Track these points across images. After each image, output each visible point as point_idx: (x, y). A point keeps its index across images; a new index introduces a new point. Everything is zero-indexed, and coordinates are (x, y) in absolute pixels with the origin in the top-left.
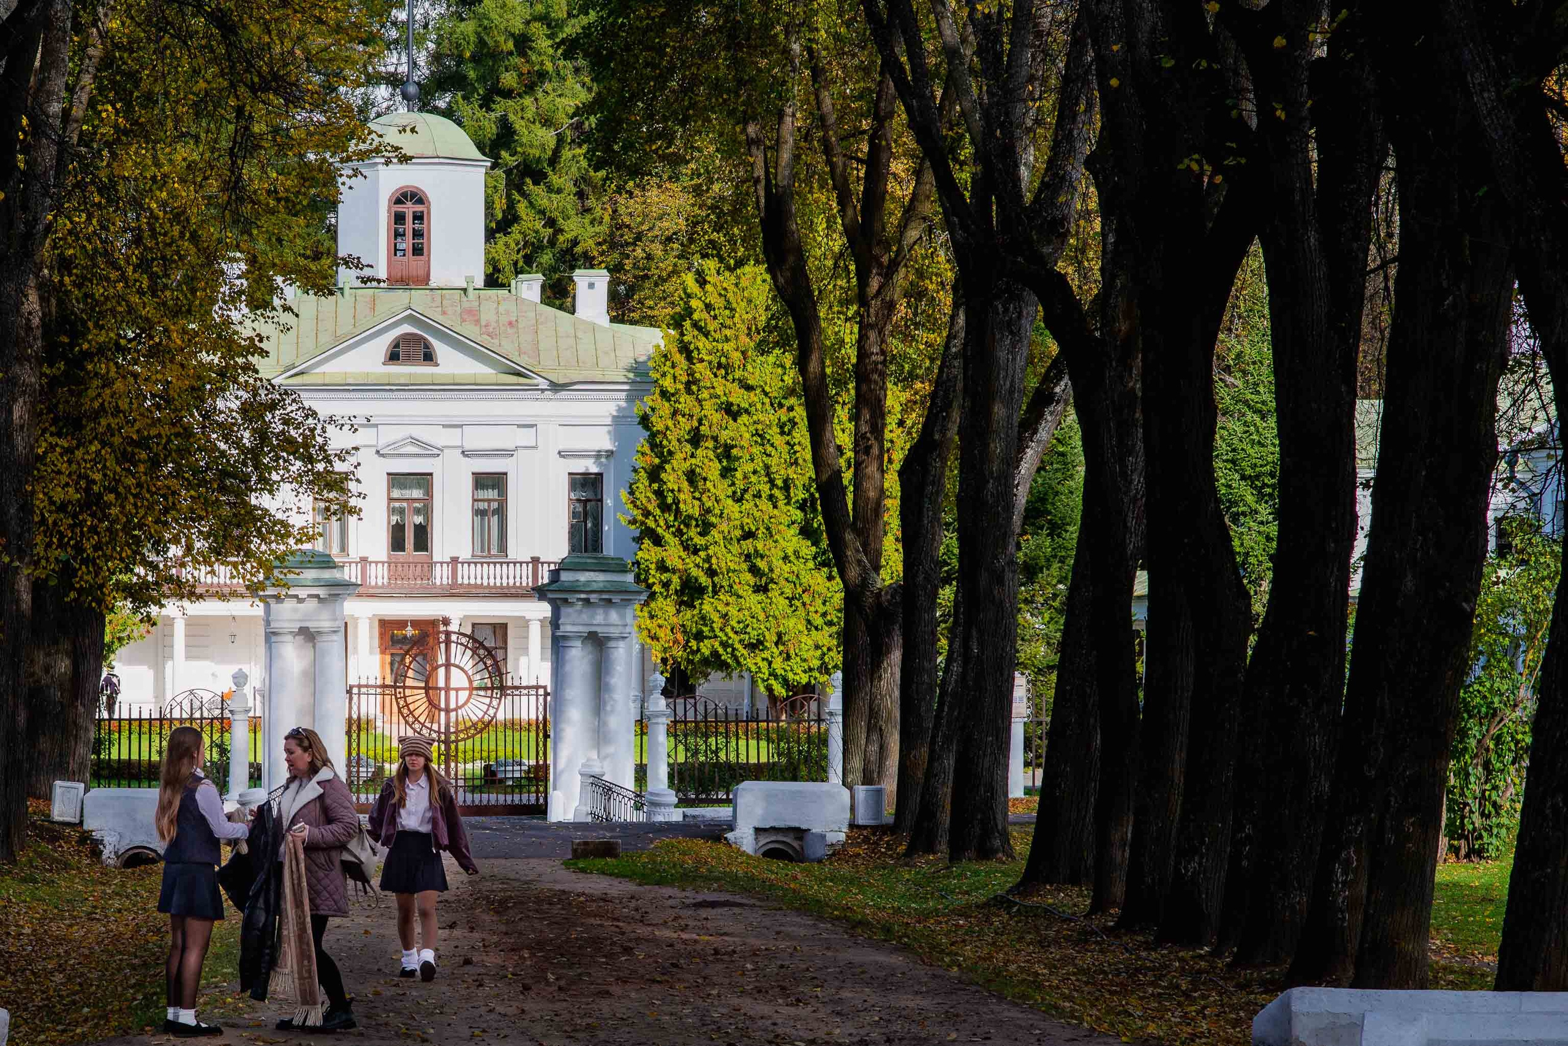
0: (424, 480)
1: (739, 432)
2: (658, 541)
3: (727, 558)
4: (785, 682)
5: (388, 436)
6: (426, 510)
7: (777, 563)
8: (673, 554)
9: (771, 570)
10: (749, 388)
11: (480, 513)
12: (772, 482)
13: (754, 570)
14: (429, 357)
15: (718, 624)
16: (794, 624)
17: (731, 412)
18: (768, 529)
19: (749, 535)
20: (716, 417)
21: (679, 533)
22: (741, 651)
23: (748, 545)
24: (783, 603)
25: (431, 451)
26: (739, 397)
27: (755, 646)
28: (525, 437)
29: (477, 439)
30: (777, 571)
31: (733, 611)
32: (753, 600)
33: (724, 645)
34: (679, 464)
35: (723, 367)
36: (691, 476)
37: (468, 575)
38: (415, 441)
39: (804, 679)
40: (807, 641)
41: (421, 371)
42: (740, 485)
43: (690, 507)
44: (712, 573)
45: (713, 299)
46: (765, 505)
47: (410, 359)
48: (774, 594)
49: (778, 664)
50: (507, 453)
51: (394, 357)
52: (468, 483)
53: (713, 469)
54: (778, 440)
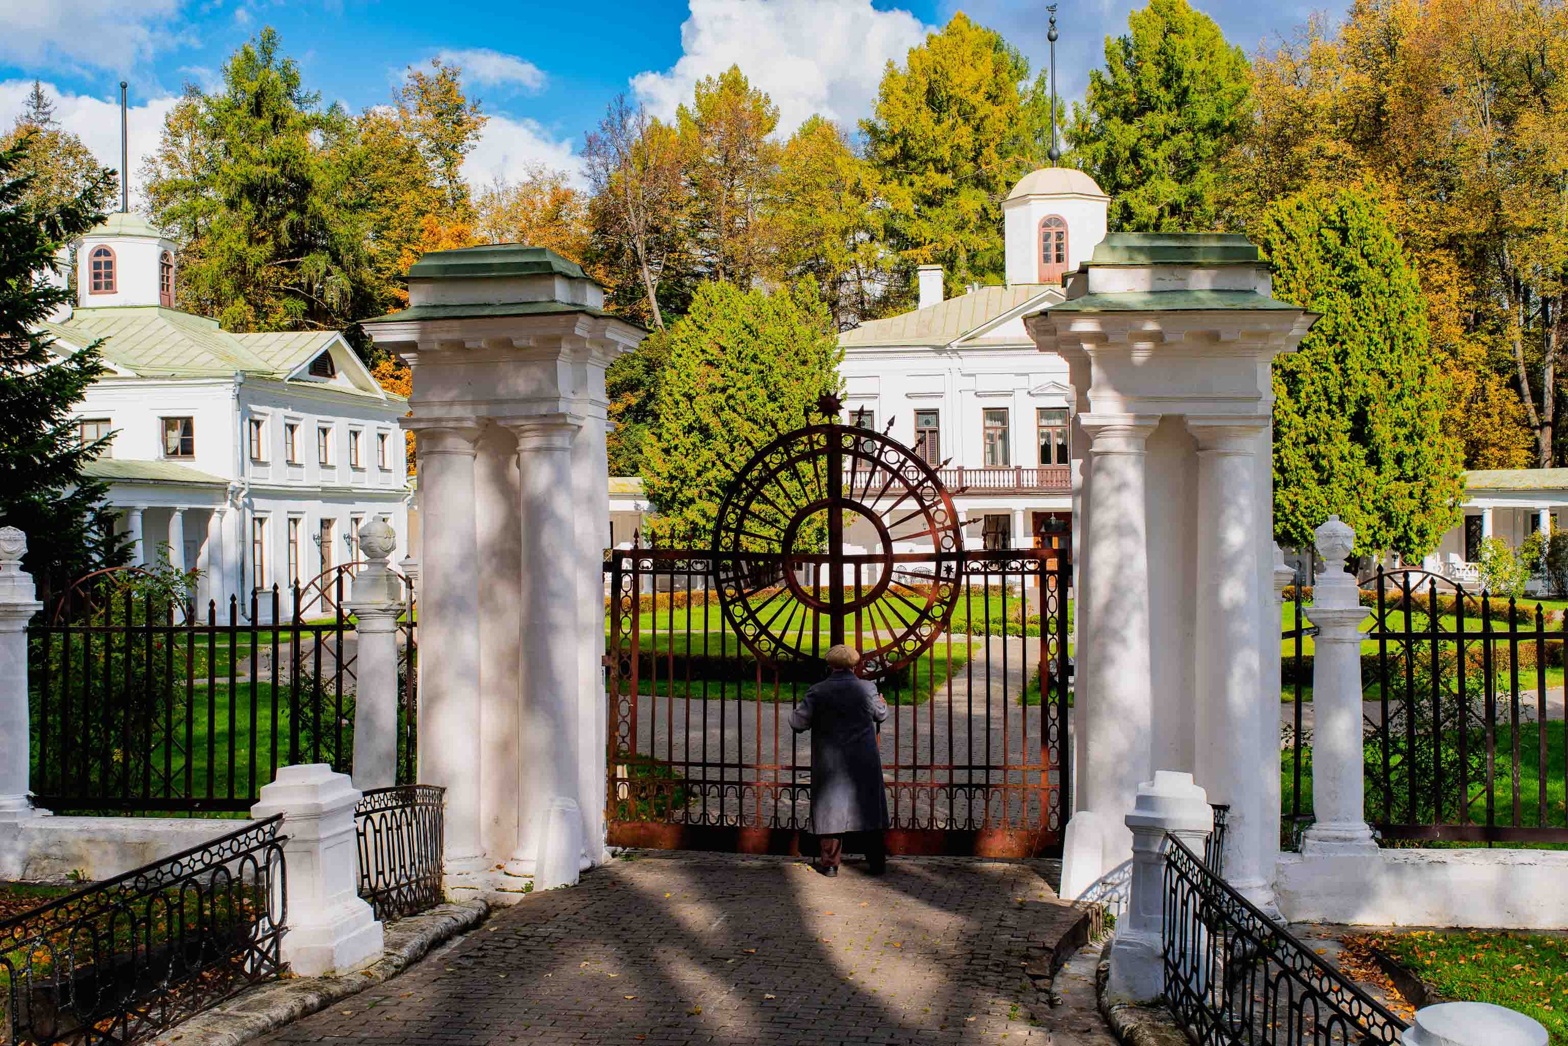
0: (1063, 412)
6: (1066, 434)
9: (1332, 468)
18: (1327, 434)
24: (1341, 492)
25: (1065, 391)
30: (1336, 468)
38: (1056, 384)
48: (1334, 486)
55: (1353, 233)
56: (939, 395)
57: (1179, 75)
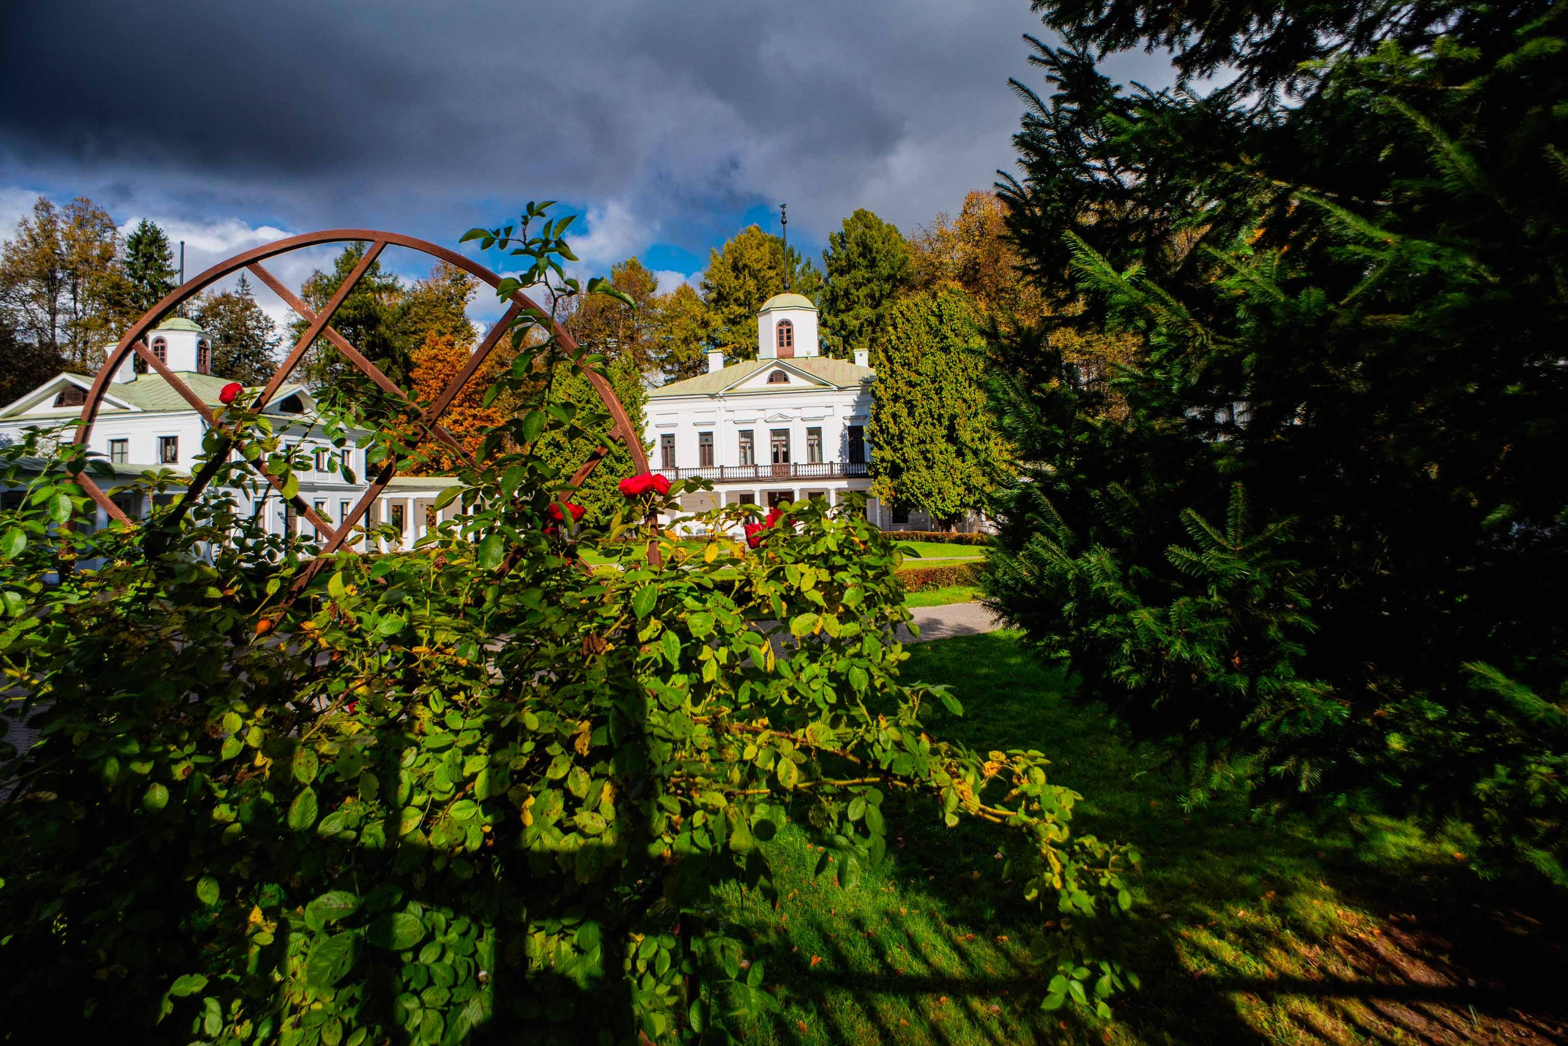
0: (785, 432)
1: (917, 394)
2: (881, 448)
3: (912, 453)
4: (944, 513)
5: (769, 414)
6: (787, 445)
7: (937, 455)
8: (888, 454)
9: (935, 459)
10: (920, 374)
11: (811, 446)
12: (932, 416)
13: (926, 459)
14: (786, 380)
15: (909, 484)
16: (947, 484)
17: (911, 384)
18: (931, 438)
19: (923, 442)
20: (905, 388)
21: (889, 443)
22: (921, 497)
23: (922, 446)
24: (940, 474)
25: (786, 419)
26: (914, 378)
27: (928, 495)
28: (829, 411)
29: (807, 413)
30: (937, 459)
31: (916, 478)
32: (925, 472)
33: (913, 495)
34: (888, 409)
35: (906, 364)
36: (894, 416)
37: (802, 471)
38: (781, 415)
39: (953, 511)
40: (954, 492)
41: (784, 385)
42: (918, 419)
43: (894, 430)
44: (905, 461)
45: (901, 335)
46: (930, 427)
47: (778, 381)
48: (936, 469)
49: (939, 503)
50: (821, 419)
51: (771, 380)
52: (805, 432)
53: (904, 412)
54: (935, 397)
55: (945, 318)
56: (713, 424)
57: (871, 251)
